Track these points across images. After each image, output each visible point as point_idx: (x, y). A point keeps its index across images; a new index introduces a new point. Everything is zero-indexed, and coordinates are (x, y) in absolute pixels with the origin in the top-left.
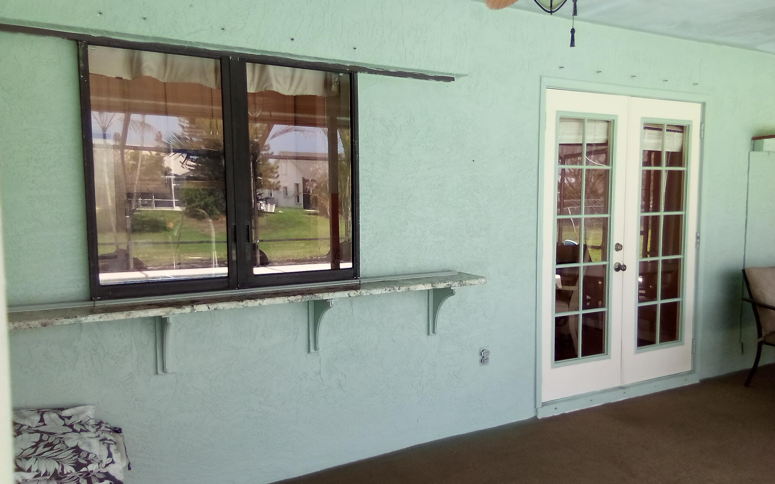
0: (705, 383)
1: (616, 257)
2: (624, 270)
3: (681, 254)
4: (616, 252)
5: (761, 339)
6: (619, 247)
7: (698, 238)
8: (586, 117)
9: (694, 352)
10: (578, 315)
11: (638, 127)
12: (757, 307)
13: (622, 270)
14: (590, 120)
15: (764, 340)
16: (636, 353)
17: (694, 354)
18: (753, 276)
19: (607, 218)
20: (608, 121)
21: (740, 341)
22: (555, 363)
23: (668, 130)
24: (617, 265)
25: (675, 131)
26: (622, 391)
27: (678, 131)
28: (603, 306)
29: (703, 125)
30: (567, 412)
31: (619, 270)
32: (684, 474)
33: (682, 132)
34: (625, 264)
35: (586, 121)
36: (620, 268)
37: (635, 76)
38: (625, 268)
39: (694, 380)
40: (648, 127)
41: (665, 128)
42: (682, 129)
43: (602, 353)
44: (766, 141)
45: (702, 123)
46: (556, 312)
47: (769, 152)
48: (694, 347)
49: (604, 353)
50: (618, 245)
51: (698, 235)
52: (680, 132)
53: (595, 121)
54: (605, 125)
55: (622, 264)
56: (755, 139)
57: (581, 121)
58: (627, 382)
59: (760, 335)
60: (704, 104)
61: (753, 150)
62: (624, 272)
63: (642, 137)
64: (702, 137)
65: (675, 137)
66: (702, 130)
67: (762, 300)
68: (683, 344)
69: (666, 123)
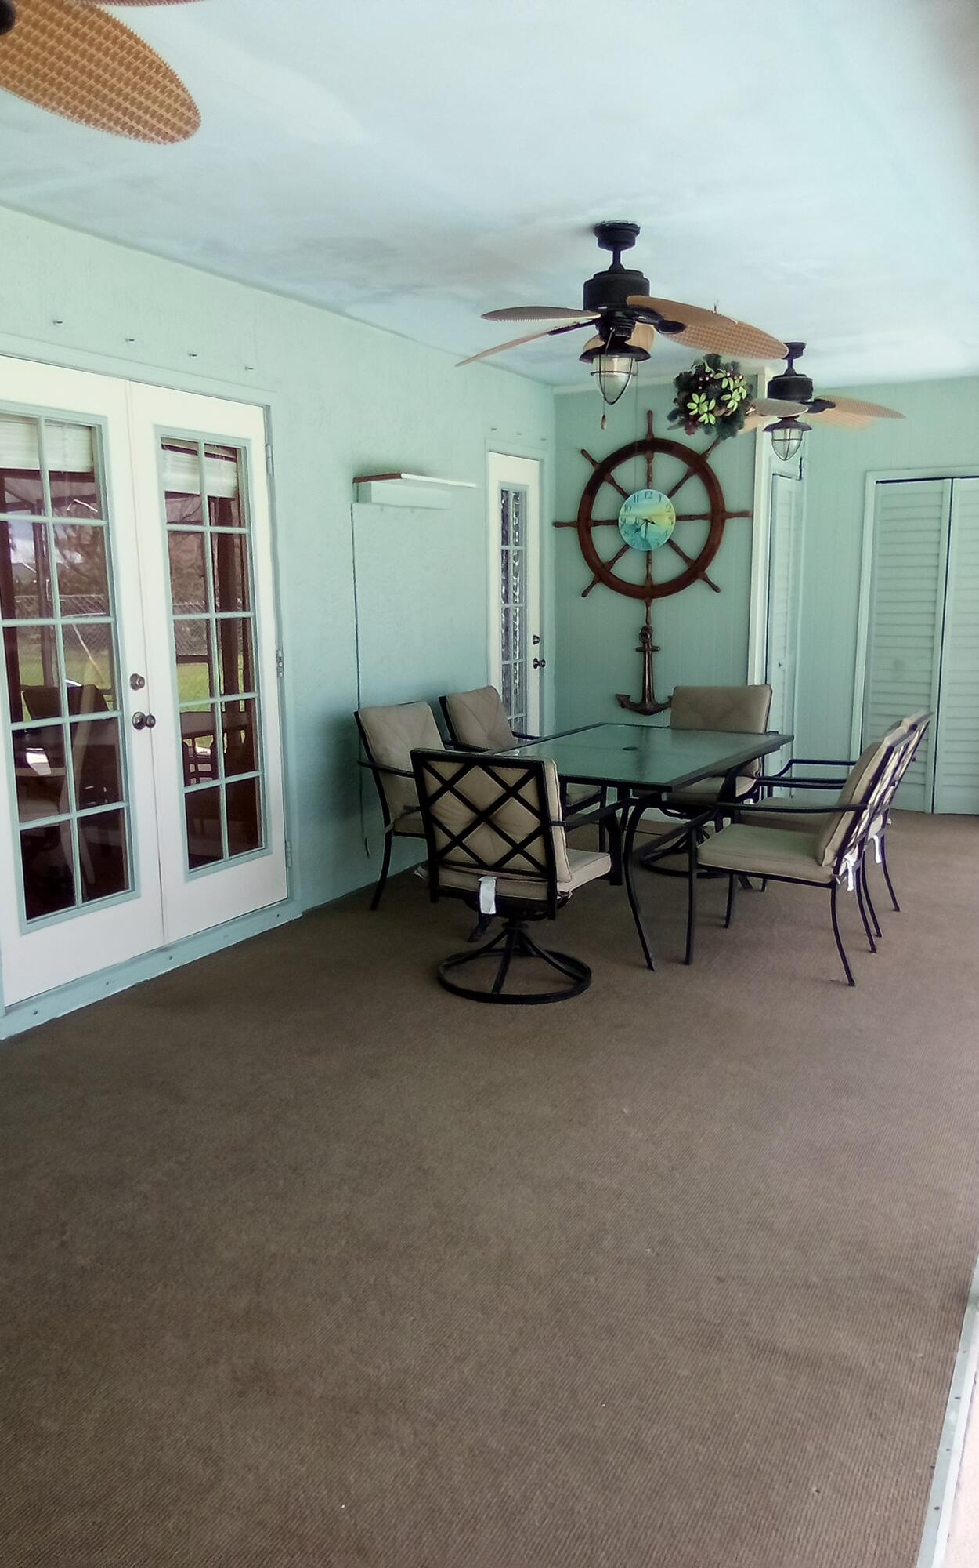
0: (311, 916)
1: (134, 703)
2: (151, 726)
3: (254, 691)
4: (133, 691)
5: (389, 827)
6: (137, 682)
7: (280, 660)
8: (44, 415)
9: (289, 865)
10: (69, 821)
11: (150, 445)
12: (380, 774)
13: (147, 725)
14: (50, 422)
15: (393, 829)
16: (188, 879)
17: (290, 868)
18: (372, 722)
19: (109, 624)
20: (90, 427)
21: (363, 837)
22: (28, 924)
23: (207, 455)
24: (137, 716)
25: (221, 457)
26: (164, 955)
27: (227, 458)
28: (116, 798)
29: (269, 447)
30: (60, 1015)
31: (143, 728)
32: (269, 1076)
33: (234, 460)
34: (153, 714)
35: (43, 424)
36: (144, 722)
37: (132, 340)
38: (152, 721)
39: (293, 913)
40: (170, 446)
41: (202, 450)
42: (233, 454)
43: (123, 889)
44: (374, 483)
45: (268, 444)
46: (20, 821)
47: (382, 505)
48: (289, 855)
49: (128, 888)
50: (135, 677)
51: (280, 655)
52: (231, 460)
53: (61, 424)
54: (83, 435)
55: (147, 715)
56: (357, 480)
57: (31, 421)
58: (174, 937)
59: (387, 822)
60: (267, 409)
61: (357, 501)
62: (153, 729)
63: (161, 468)
64: (271, 472)
65: (223, 468)
66: (269, 459)
67: (385, 762)
68: (270, 853)
69: (202, 440)
